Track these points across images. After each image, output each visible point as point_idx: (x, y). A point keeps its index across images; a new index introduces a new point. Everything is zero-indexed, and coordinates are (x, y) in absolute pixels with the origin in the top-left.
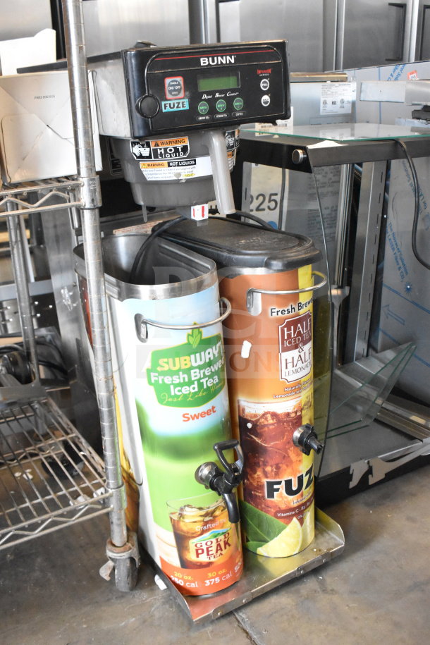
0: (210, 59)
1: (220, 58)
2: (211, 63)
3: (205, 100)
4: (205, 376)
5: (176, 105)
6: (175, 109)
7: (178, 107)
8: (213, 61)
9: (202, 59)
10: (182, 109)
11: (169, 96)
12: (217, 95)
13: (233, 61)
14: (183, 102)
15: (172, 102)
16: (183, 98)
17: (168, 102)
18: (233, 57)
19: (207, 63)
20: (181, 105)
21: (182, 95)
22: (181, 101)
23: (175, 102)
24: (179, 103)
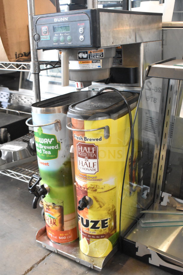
0: (58, 19)
1: (62, 18)
2: (58, 21)
3: (56, 36)
4: (44, 149)
5: (45, 38)
6: (45, 39)
7: (46, 39)
8: (59, 20)
9: (55, 19)
10: (47, 39)
11: (43, 34)
12: (61, 34)
13: (67, 20)
14: (48, 37)
15: (44, 36)
16: (48, 35)
17: (43, 36)
18: (67, 18)
19: (57, 21)
20: (47, 38)
21: (47, 34)
22: (47, 36)
23: (45, 36)
24: (46, 37)
